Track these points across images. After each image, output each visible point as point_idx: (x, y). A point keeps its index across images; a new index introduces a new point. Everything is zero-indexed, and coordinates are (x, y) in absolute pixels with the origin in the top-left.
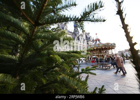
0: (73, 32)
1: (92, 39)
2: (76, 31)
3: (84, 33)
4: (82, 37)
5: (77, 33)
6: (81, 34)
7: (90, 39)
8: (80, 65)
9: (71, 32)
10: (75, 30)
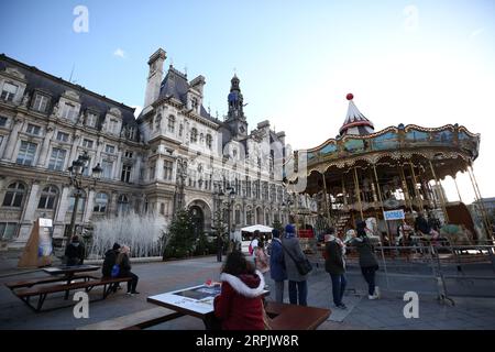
0: (222, 119)
2: (236, 120)
3: (267, 130)
5: (240, 125)
6: (254, 132)
9: (215, 121)
10: (230, 113)
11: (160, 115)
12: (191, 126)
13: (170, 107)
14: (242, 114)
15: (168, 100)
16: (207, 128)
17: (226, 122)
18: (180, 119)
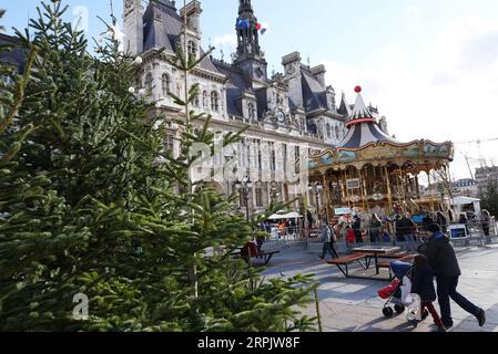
0: (229, 61)
1: (338, 105)
2: (250, 59)
3: (297, 67)
4: (282, 95)
5: (255, 66)
6: (277, 77)
7: (325, 105)
8: (271, 254)
9: (220, 66)
10: (241, 49)
11: (150, 75)
12: (190, 83)
13: (162, 63)
14: (257, 49)
15: (159, 55)
16: (211, 83)
17: (236, 63)
18: (176, 76)
